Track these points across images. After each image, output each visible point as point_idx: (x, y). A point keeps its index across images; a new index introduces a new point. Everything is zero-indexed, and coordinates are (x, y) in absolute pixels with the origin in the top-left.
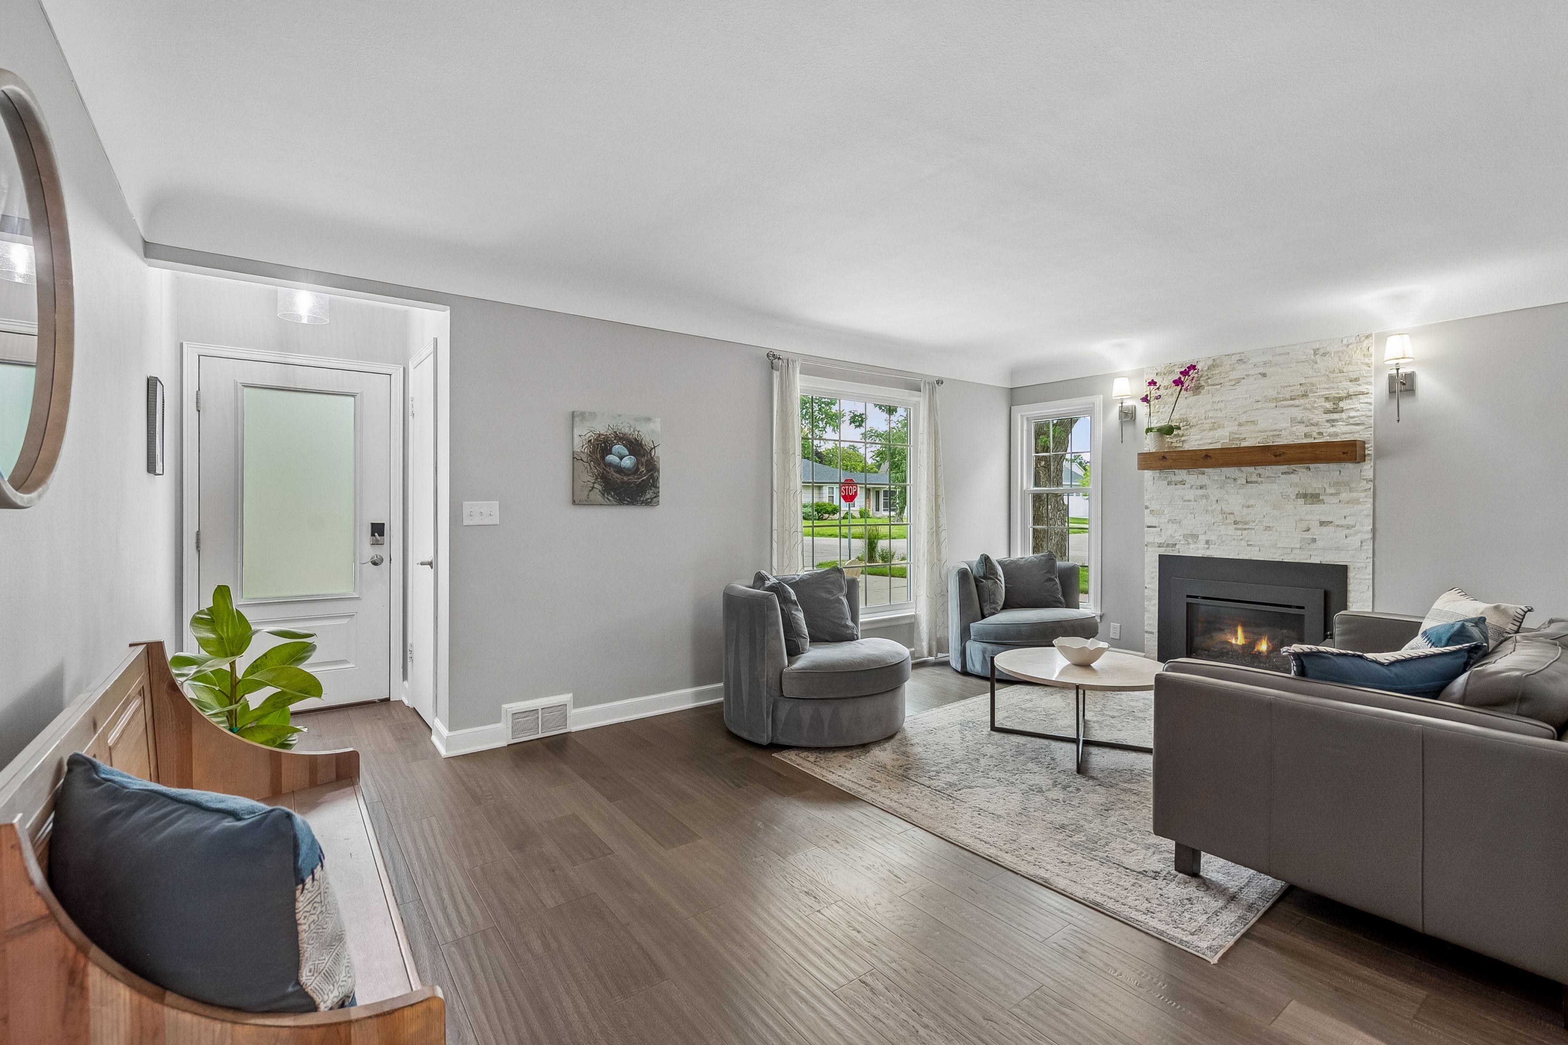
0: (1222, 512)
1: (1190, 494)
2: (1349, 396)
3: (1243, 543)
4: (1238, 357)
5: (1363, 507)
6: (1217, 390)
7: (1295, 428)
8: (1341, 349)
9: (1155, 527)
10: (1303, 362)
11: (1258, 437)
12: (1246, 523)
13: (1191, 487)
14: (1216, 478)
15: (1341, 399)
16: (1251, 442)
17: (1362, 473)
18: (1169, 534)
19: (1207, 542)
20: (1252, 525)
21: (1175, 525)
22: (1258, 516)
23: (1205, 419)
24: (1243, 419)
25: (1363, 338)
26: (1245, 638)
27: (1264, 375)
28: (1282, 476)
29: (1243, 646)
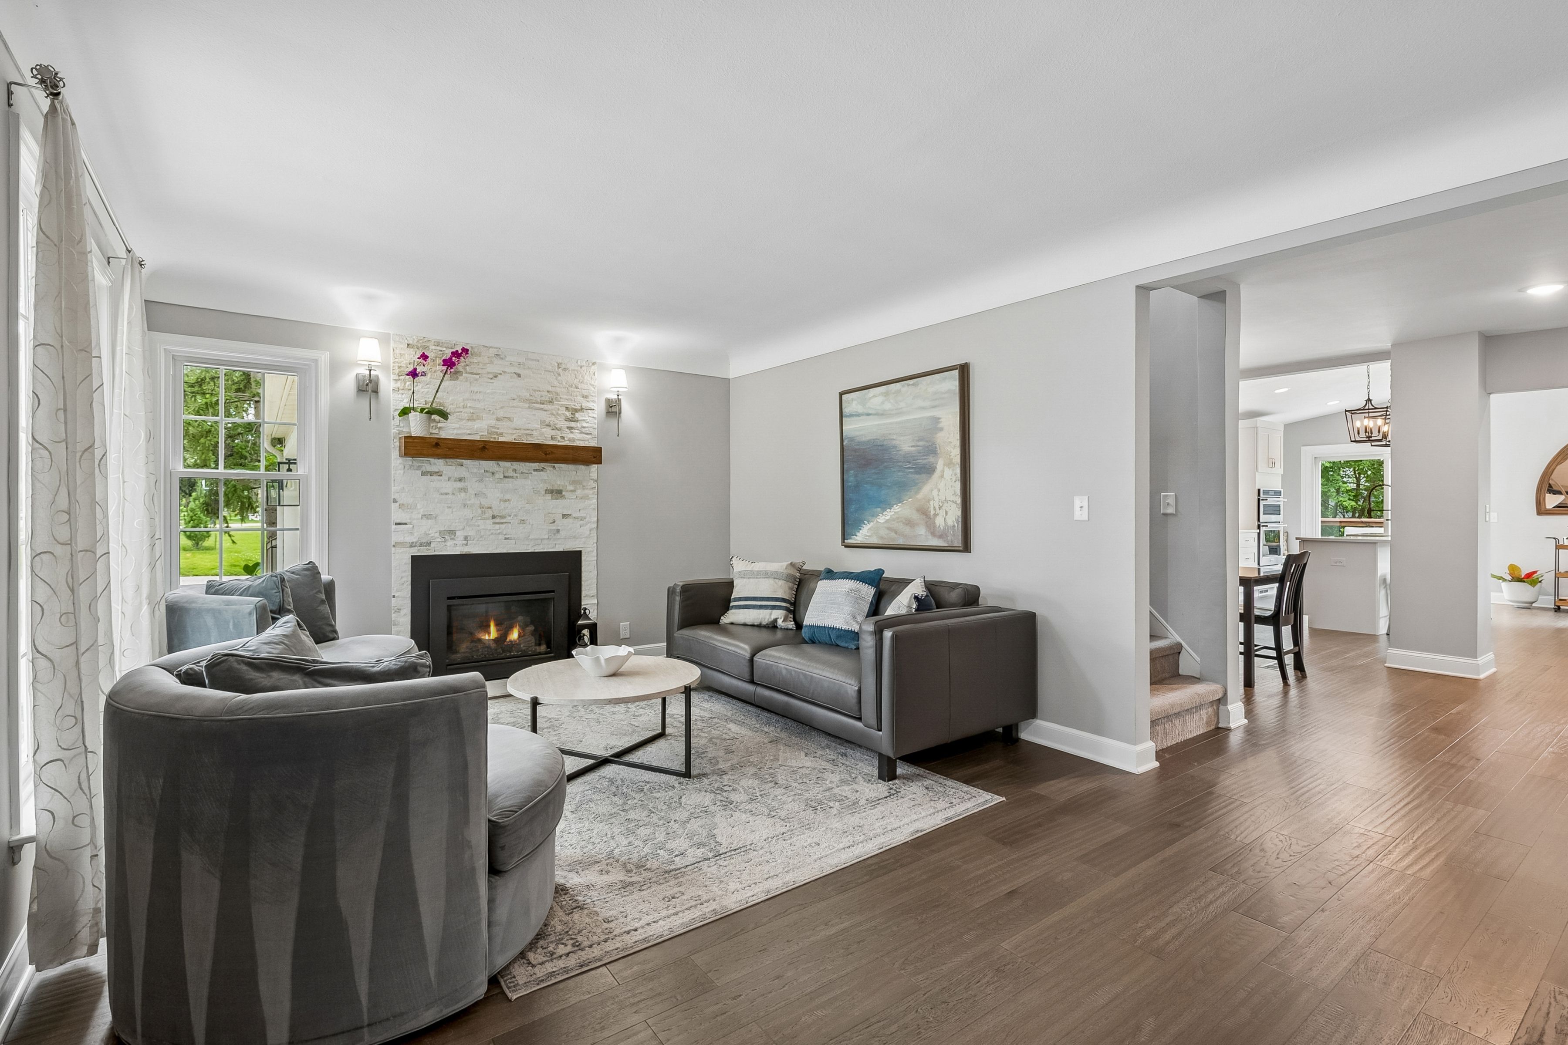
0: (481, 507)
1: (448, 486)
2: (582, 409)
3: (501, 537)
4: (495, 351)
5: (592, 502)
6: (476, 380)
7: (543, 430)
8: (576, 368)
9: (406, 524)
10: (549, 371)
11: (514, 434)
12: (502, 517)
13: (449, 479)
14: (475, 470)
15: (576, 411)
16: (508, 438)
17: (591, 475)
18: (423, 532)
19: (466, 538)
20: (508, 519)
21: (430, 521)
22: (514, 510)
23: (464, 408)
24: (501, 414)
25: (591, 364)
26: (498, 631)
27: (519, 376)
28: (534, 473)
29: (496, 640)
